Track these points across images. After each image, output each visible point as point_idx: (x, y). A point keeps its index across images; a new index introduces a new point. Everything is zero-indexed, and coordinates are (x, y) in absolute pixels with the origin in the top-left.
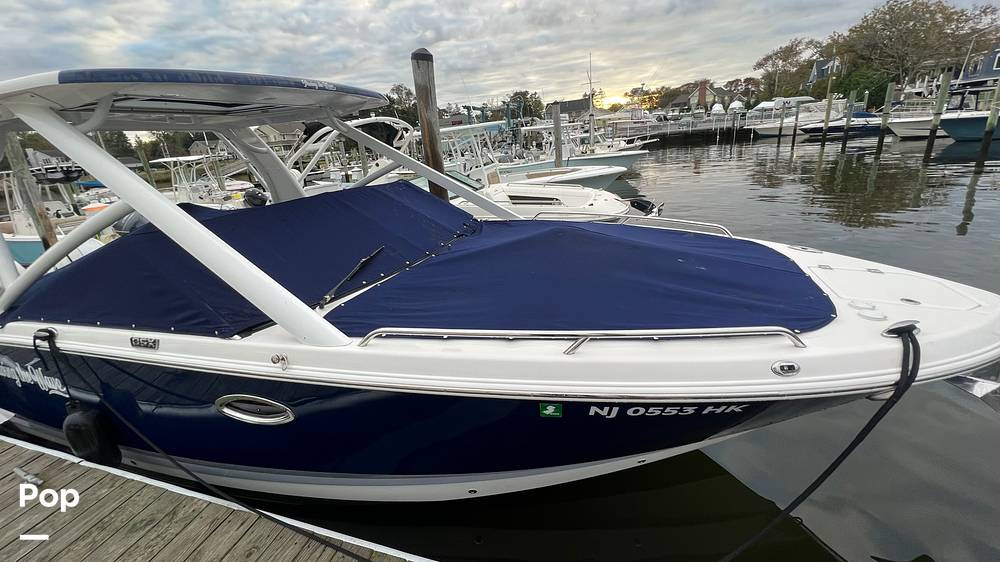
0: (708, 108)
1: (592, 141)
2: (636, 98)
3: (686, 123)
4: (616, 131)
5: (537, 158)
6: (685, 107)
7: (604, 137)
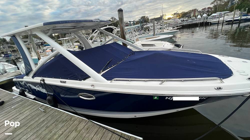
0: (196, 17)
1: (163, 28)
2: (175, 16)
3: (190, 21)
4: (169, 25)
5: (148, 34)
6: (189, 17)
7: (166, 27)
